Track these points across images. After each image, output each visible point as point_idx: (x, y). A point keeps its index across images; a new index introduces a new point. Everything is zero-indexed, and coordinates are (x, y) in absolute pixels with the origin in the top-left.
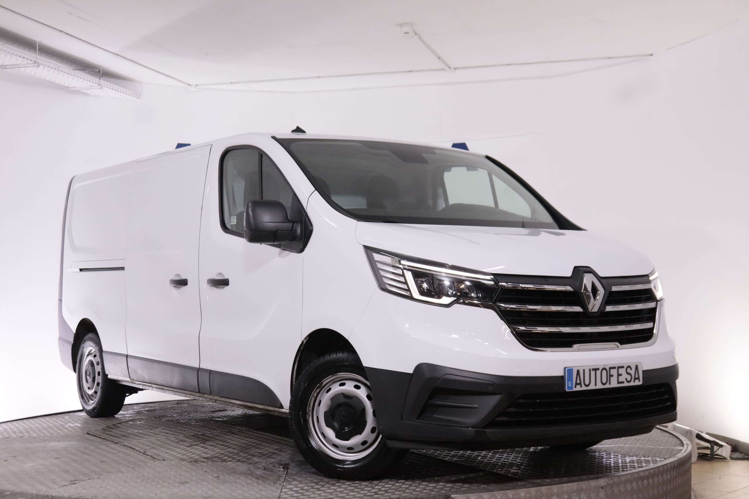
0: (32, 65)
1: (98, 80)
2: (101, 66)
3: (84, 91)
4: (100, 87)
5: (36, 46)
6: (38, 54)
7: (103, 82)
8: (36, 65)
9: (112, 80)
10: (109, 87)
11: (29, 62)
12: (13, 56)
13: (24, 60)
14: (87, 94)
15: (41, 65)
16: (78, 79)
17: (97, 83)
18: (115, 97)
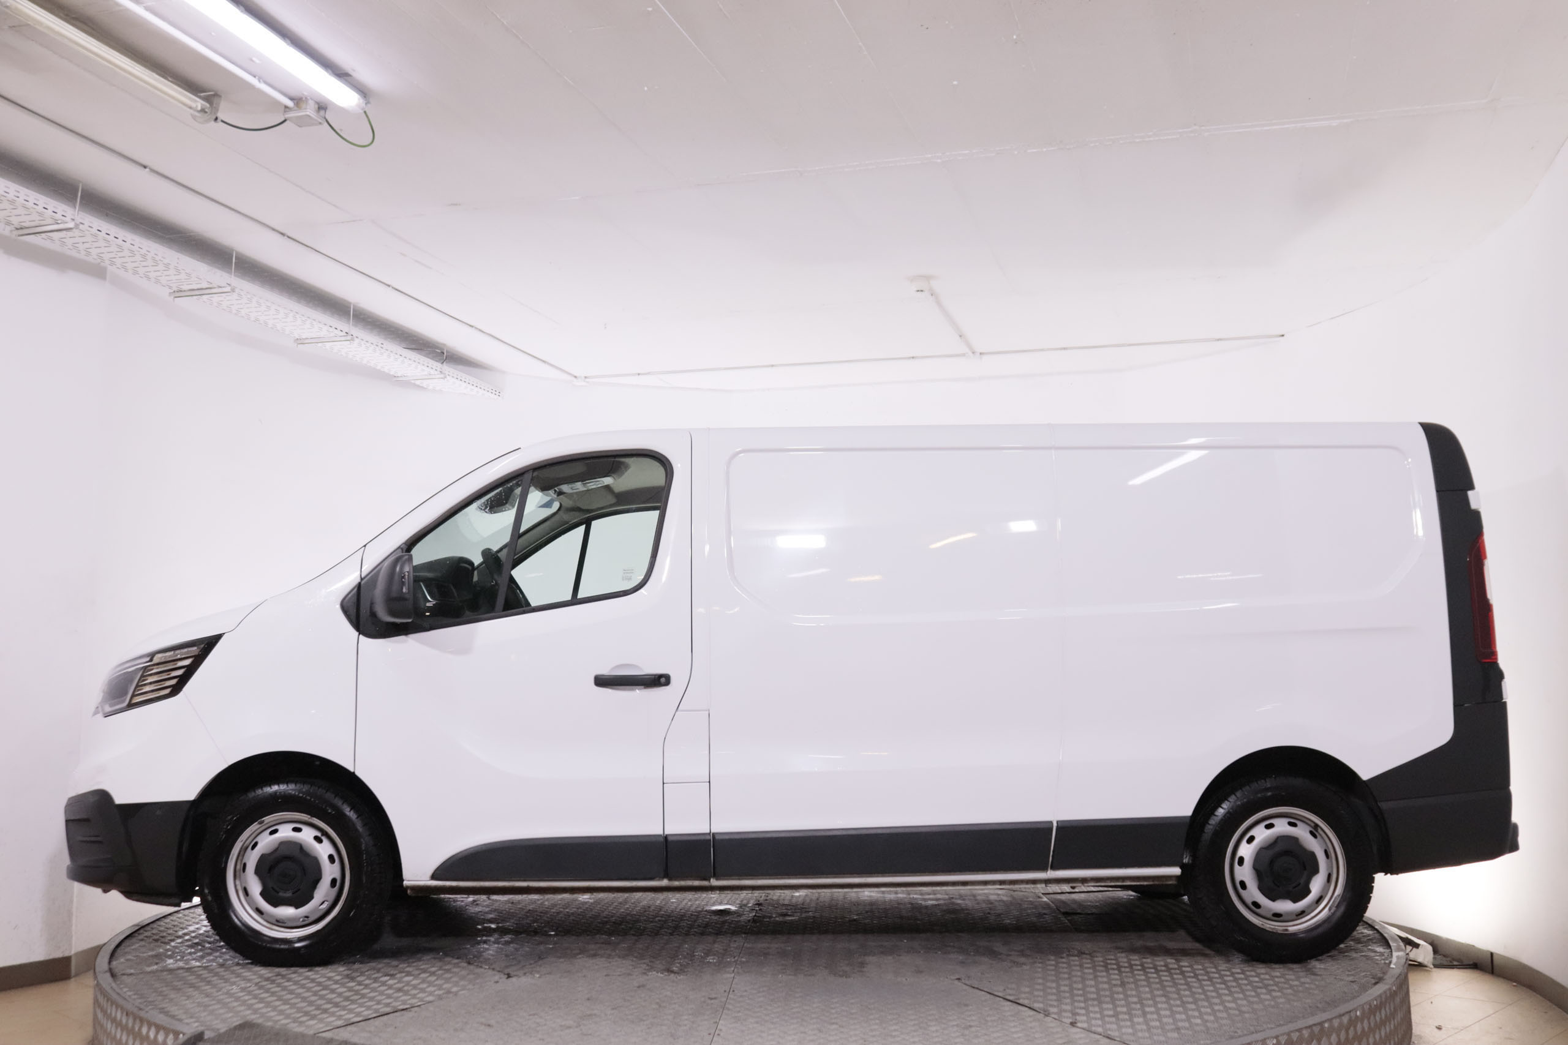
0: (343, 339)
1: (441, 365)
2: (444, 345)
3: (418, 383)
4: (442, 376)
5: (350, 311)
6: (352, 325)
7: (447, 368)
8: (349, 338)
9: (460, 367)
10: (456, 376)
11: (338, 332)
12: (314, 323)
13: (331, 329)
14: (422, 387)
15: (356, 339)
16: (410, 362)
17: (439, 369)
18: (465, 394)
